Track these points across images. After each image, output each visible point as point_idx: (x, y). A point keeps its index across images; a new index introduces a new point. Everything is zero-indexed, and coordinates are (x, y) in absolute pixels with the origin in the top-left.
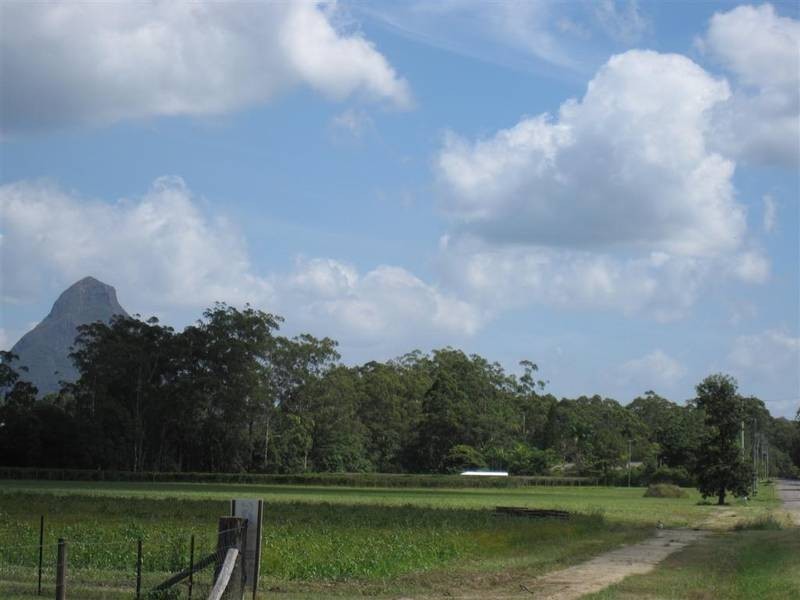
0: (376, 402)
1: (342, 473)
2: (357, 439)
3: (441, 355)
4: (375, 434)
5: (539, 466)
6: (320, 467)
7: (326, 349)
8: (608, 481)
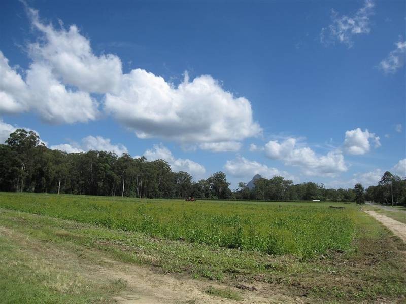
0: (299, 190)
1: (294, 200)
2: (296, 195)
3: (308, 183)
4: (299, 195)
5: (325, 199)
6: (291, 199)
7: (291, 182)
8: (336, 201)
